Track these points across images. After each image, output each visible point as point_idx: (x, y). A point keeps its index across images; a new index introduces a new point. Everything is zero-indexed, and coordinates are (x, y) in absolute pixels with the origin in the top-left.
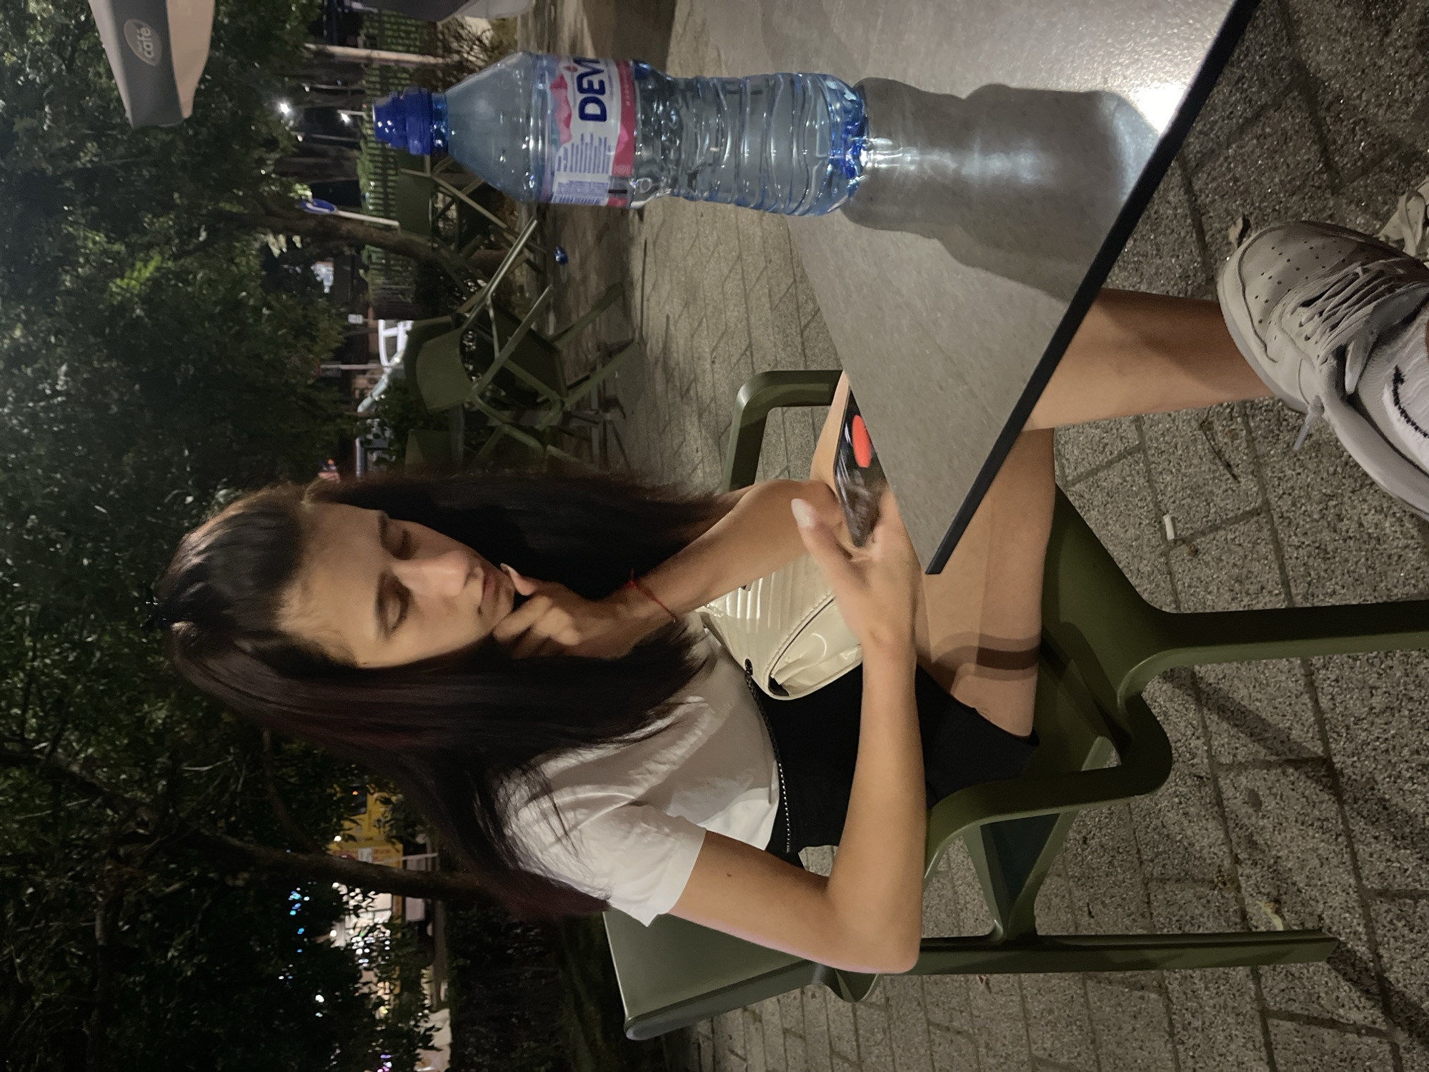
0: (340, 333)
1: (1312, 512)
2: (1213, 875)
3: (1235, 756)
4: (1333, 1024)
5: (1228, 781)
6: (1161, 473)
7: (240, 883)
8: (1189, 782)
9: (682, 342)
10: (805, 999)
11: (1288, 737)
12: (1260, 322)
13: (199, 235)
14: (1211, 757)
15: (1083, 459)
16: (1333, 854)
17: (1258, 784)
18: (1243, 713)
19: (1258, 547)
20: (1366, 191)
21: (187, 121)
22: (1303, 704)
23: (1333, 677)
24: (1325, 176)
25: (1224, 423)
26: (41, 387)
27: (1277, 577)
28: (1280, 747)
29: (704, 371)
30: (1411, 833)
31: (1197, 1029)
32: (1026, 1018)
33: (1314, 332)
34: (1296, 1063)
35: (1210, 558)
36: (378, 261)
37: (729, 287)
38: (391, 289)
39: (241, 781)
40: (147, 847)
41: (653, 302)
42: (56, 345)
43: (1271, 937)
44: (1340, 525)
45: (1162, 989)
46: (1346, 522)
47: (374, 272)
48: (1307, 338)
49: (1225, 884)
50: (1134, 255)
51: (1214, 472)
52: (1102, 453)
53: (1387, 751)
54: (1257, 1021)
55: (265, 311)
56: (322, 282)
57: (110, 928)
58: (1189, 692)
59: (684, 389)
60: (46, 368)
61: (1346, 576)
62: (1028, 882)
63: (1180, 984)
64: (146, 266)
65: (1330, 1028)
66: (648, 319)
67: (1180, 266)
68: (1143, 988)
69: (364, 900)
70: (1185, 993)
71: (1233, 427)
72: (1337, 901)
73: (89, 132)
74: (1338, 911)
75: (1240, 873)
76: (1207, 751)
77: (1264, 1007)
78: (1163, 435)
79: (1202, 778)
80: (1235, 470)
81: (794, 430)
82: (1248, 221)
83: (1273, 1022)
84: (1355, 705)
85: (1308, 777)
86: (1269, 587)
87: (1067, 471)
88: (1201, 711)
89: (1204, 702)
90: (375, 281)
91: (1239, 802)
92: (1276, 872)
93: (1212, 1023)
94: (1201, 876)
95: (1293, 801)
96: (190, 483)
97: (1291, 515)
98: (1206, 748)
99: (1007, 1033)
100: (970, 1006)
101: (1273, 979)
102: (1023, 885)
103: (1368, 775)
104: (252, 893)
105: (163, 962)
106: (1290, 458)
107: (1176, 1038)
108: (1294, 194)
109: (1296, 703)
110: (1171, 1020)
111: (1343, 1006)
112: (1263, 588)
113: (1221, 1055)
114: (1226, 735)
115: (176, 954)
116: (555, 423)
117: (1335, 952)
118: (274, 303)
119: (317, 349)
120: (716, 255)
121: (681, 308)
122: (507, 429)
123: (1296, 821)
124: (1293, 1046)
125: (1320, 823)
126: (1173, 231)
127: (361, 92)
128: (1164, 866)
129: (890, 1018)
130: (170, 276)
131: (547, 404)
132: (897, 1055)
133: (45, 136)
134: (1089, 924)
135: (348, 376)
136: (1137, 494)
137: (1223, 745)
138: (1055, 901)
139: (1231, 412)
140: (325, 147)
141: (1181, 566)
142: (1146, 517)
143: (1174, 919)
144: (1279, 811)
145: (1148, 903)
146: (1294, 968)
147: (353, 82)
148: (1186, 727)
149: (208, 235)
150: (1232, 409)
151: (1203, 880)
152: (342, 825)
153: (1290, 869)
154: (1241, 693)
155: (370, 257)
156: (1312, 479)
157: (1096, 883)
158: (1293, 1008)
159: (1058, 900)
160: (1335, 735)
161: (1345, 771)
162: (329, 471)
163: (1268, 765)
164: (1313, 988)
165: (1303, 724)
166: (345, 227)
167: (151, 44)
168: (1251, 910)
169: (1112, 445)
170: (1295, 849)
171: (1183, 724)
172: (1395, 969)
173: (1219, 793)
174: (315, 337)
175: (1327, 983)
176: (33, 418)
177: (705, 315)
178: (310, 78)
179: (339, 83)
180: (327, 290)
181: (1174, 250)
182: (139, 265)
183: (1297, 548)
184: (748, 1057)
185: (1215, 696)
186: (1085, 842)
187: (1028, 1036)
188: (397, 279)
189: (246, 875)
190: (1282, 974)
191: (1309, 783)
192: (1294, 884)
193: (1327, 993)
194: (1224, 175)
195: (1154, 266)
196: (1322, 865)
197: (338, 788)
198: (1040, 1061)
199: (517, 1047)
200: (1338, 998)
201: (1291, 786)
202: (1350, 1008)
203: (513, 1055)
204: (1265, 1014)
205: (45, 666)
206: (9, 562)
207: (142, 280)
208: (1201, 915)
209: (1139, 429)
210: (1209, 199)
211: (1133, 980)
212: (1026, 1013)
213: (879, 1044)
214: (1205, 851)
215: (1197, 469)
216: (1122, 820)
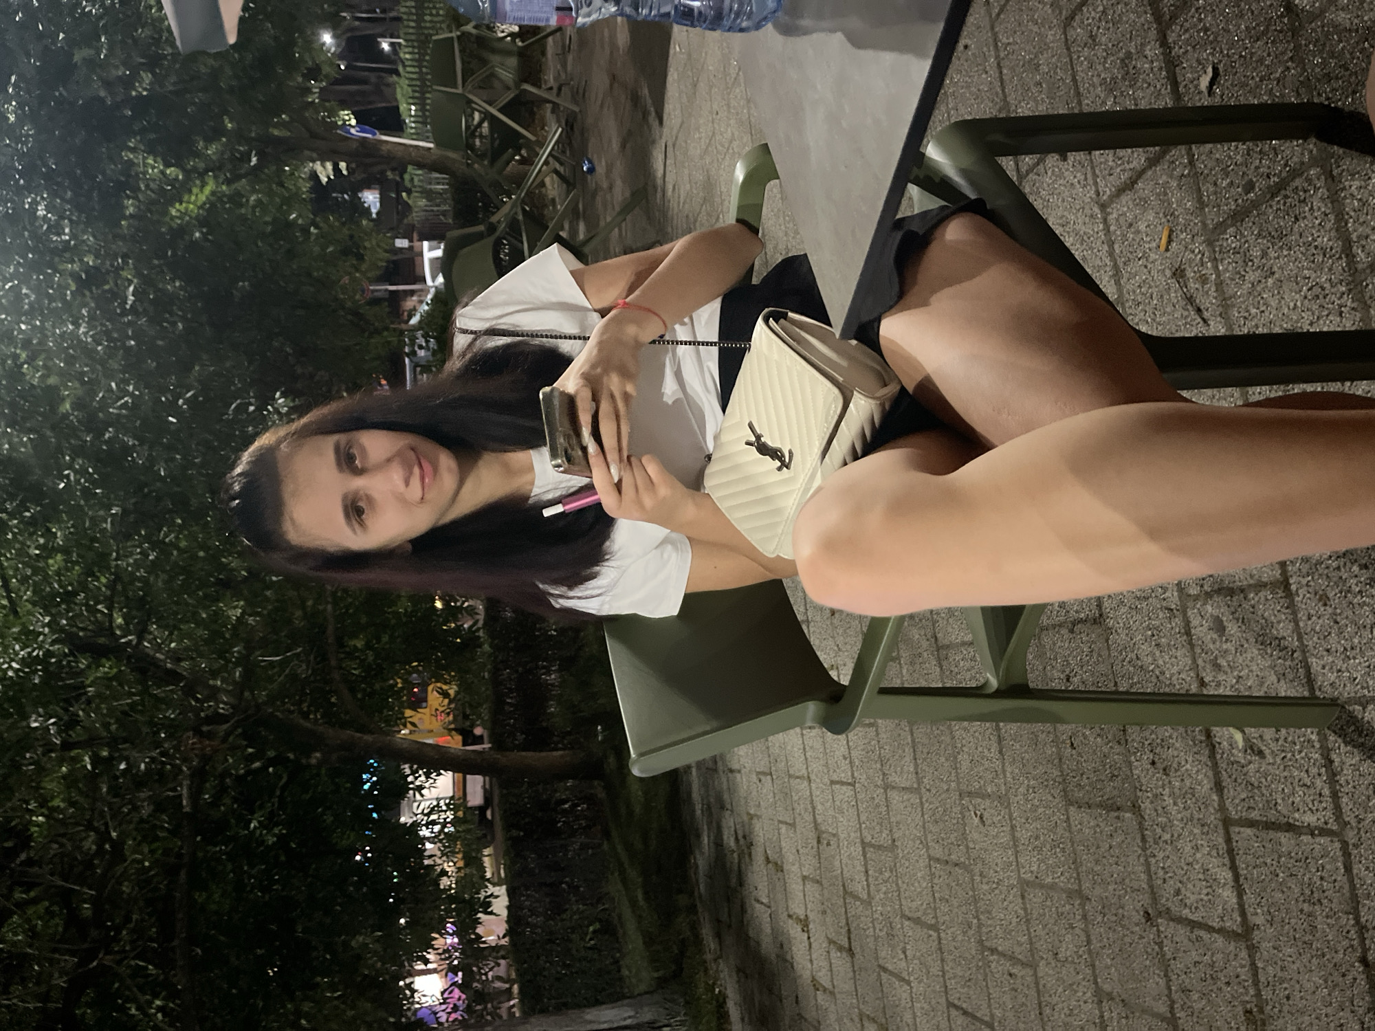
0: (386, 255)
3: (1202, 586)
4: (1290, 827)
5: (1196, 611)
7: (313, 761)
8: (1161, 615)
10: (821, 848)
13: (250, 161)
14: (1180, 589)
16: (1289, 670)
17: (1222, 611)
20: (1323, 30)
21: (233, 46)
24: (1286, 20)
25: (1196, 269)
26: (112, 305)
30: (1360, 643)
31: (1166, 842)
32: (1015, 846)
34: (1256, 866)
36: (420, 184)
38: (432, 211)
39: (311, 670)
40: (226, 727)
41: (673, 203)
42: (122, 268)
45: (1136, 808)
47: (417, 194)
51: (1186, 317)
53: (1338, 568)
54: (1221, 831)
55: (313, 230)
56: (369, 208)
57: (195, 796)
60: (115, 288)
63: (1152, 802)
64: (202, 191)
65: (1287, 831)
66: (670, 220)
68: (1118, 809)
69: (427, 781)
70: (1156, 810)
71: (1203, 272)
73: (142, 60)
77: (1226, 816)
78: (1140, 286)
79: (1172, 610)
80: (1206, 315)
82: (1218, 69)
83: (1234, 830)
85: (1267, 600)
90: (418, 203)
91: (1204, 629)
93: (1179, 835)
95: (1253, 624)
99: (999, 861)
100: (966, 840)
101: (1235, 790)
103: (1321, 592)
104: (323, 771)
105: (246, 832)
106: (1255, 297)
107: (1148, 852)
108: (1258, 40)
110: (1143, 835)
111: (1298, 810)
113: (1188, 864)
115: (257, 825)
118: (321, 223)
119: (364, 267)
120: (731, 151)
121: (699, 206)
123: (1256, 642)
124: (1252, 851)
125: (1277, 642)
126: (1149, 84)
127: (398, 19)
129: (896, 857)
130: (225, 199)
132: (902, 890)
133: (102, 65)
134: (1072, 755)
135: (396, 298)
138: (1041, 737)
139: (1201, 259)
140: (366, 73)
143: (1146, 743)
144: (1240, 634)
145: (1124, 731)
146: (1254, 778)
147: (392, 10)
149: (258, 160)
150: (1203, 255)
152: (403, 713)
155: (412, 180)
158: (1253, 815)
161: (1300, 591)
163: (1231, 592)
164: (1271, 795)
166: (386, 151)
170: (1254, 668)
172: (1345, 772)
173: (1187, 623)
174: (363, 255)
175: (1283, 790)
178: (350, 8)
179: (378, 10)
180: (374, 215)
182: (195, 190)
184: (772, 904)
186: (1068, 680)
187: (1017, 861)
188: (438, 201)
189: (318, 755)
190: (1243, 785)
191: (1268, 605)
193: (1283, 799)
194: (1195, 25)
196: (1279, 682)
197: (399, 680)
198: (1028, 883)
199: (567, 910)
200: (1293, 803)
201: (1251, 610)
202: (1304, 812)
203: (564, 916)
204: (1227, 823)
205: (128, 565)
206: (91, 470)
207: (199, 203)
208: (1170, 737)
209: (1118, 283)
210: (1182, 50)
211: (1110, 802)
212: (1015, 840)
213: (886, 882)
214: (1174, 678)
215: (1171, 317)
216: (1101, 656)
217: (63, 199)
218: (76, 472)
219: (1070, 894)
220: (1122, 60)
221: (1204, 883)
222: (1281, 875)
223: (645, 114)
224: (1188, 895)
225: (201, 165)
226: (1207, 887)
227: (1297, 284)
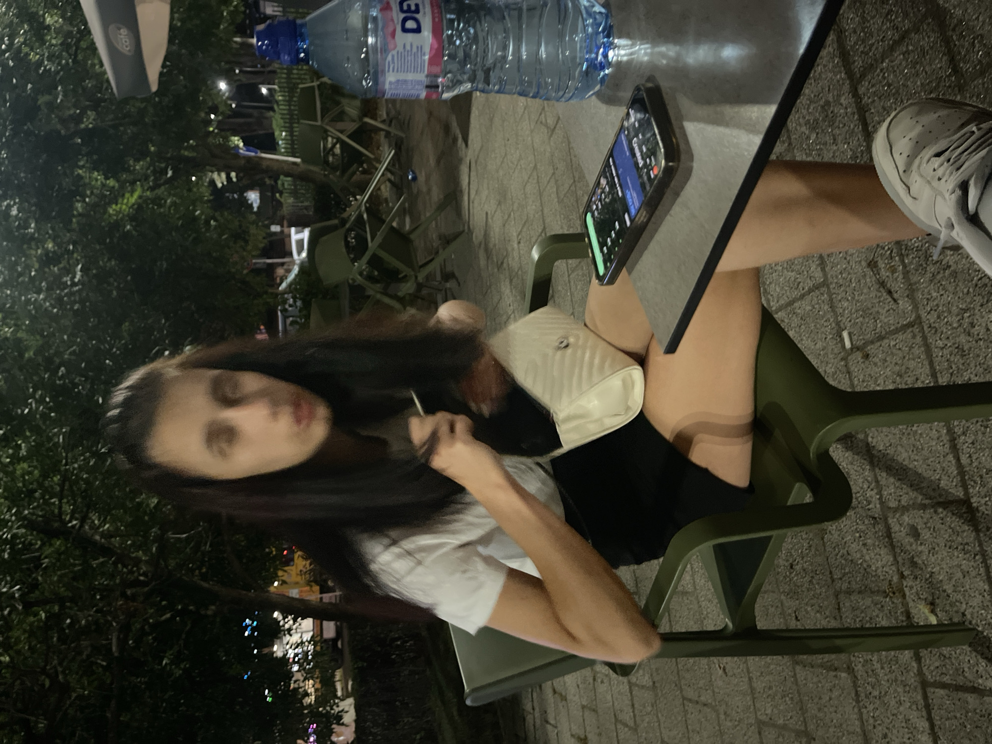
0: (264, 238)
1: (952, 322)
2: (885, 586)
3: (899, 501)
4: (974, 690)
5: (895, 520)
6: (840, 301)
7: (209, 613)
8: (866, 522)
9: (497, 230)
10: (596, 684)
11: (938, 486)
12: (904, 171)
13: (167, 173)
14: (882, 503)
15: (783, 294)
16: (972, 569)
17: (917, 521)
18: (905, 470)
19: (913, 350)
20: (983, 87)
21: (156, 93)
22: (949, 462)
23: (970, 441)
24: (953, 79)
25: (886, 262)
26: (65, 279)
27: (928, 371)
28: (932, 494)
29: (513, 249)
31: (875, 697)
32: (752, 693)
33: (944, 175)
34: (948, 719)
35: (878, 360)
36: (289, 187)
37: (529, 188)
38: (298, 206)
39: (208, 544)
40: (146, 589)
41: (476, 204)
42: (73, 252)
43: (928, 629)
44: (972, 331)
45: (850, 670)
46: (977, 328)
47: (287, 195)
48: (939, 179)
49: (894, 593)
50: (817, 145)
51: (879, 297)
52: (796, 289)
54: (919, 690)
55: (212, 222)
56: (252, 204)
57: (122, 643)
58: (865, 457)
59: (499, 263)
60: (68, 266)
61: (978, 367)
62: (749, 591)
63: (863, 666)
64: (132, 196)
65: (972, 693)
66: (473, 215)
67: (851, 150)
68: (836, 669)
69: (294, 624)
70: (867, 672)
71: (893, 264)
72: (976, 601)
73: (89, 104)
74: (977, 609)
75: (905, 585)
76: (879, 499)
77: (924, 679)
78: (841, 273)
79: (875, 518)
80: (896, 296)
81: (576, 287)
83: (930, 690)
84: (986, 460)
85: (953, 514)
86: (922, 379)
87: (772, 304)
88: (874, 470)
89: (876, 464)
90: (288, 201)
91: (903, 534)
92: (931, 583)
93: (886, 693)
94: (877, 589)
95: (942, 532)
96: (167, 342)
97: (937, 325)
98: (878, 497)
99: (740, 704)
100: (713, 686)
101: (931, 660)
102: (746, 594)
104: (218, 620)
105: (160, 667)
106: (935, 284)
107: (861, 704)
108: (931, 93)
109: (944, 461)
110: (857, 691)
111: (982, 677)
112: (917, 379)
113: (893, 715)
114: (893, 486)
115: (168, 662)
116: (411, 291)
117: (974, 638)
118: (219, 218)
119: (249, 248)
120: (519, 167)
121: (496, 206)
122: (379, 296)
123: (945, 546)
124: (945, 707)
125: (962, 547)
126: (845, 125)
127: (274, 72)
128: (849, 583)
129: (656, 695)
130: (149, 202)
131: (405, 279)
132: (661, 721)
133: (59, 107)
134: (796, 625)
135: (271, 268)
136: (823, 317)
137: (891, 494)
138: (771, 610)
139: (890, 254)
140: (250, 111)
141: (856, 367)
142: (830, 333)
143: (858, 620)
144: (932, 540)
145: (838, 609)
146: (945, 651)
147: (269, 66)
148: (863, 482)
149: (173, 173)
150: (892, 251)
151: (878, 591)
152: (278, 574)
153: (941, 581)
154: (903, 456)
155: (283, 184)
156: (951, 298)
157: (800, 596)
158: (945, 679)
159: (773, 609)
160: (972, 483)
161: (980, 508)
162: (261, 333)
163: (924, 507)
164: (959, 664)
165: (949, 476)
166: (264, 164)
167: (128, 40)
168: (913, 611)
169: (804, 283)
170: (944, 566)
171: (861, 480)
173: (888, 529)
174: (248, 240)
175: (969, 661)
176: (59, 301)
177: (513, 210)
178: (240, 64)
179: (259, 66)
180: (255, 209)
181: (846, 139)
182: (127, 195)
183: (942, 348)
184: (558, 725)
185: (884, 459)
186: (792, 567)
187: (754, 706)
188: (302, 199)
189: (213, 607)
190: (937, 656)
191: (954, 518)
192: (944, 591)
193: (969, 668)
194: (881, 82)
195: (832, 151)
196: (964, 577)
197: (274, 549)
198: (764, 723)
199: (400, 722)
200: (977, 671)
201: (941, 521)
202: (986, 679)
203: (398, 727)
204: (925, 685)
205: (74, 469)
206: (48, 399)
207: (130, 205)
208: (877, 616)
209: (823, 270)
210: (870, 100)
211: (829, 664)
212: (752, 689)
213: (649, 714)
214: (879, 571)
215: (867, 296)
216: (818, 551)
217: (29, 203)
218: (37, 401)
219: (798, 734)
220: (823, 107)
221: (906, 730)
222: (969, 726)
223: (455, 140)
224: (894, 738)
225: (131, 177)
226: (908, 733)
227: (969, 275)
